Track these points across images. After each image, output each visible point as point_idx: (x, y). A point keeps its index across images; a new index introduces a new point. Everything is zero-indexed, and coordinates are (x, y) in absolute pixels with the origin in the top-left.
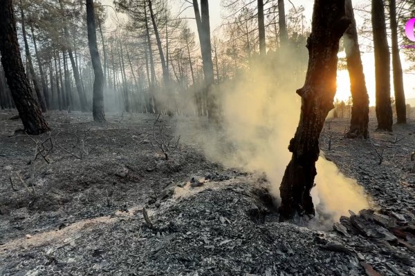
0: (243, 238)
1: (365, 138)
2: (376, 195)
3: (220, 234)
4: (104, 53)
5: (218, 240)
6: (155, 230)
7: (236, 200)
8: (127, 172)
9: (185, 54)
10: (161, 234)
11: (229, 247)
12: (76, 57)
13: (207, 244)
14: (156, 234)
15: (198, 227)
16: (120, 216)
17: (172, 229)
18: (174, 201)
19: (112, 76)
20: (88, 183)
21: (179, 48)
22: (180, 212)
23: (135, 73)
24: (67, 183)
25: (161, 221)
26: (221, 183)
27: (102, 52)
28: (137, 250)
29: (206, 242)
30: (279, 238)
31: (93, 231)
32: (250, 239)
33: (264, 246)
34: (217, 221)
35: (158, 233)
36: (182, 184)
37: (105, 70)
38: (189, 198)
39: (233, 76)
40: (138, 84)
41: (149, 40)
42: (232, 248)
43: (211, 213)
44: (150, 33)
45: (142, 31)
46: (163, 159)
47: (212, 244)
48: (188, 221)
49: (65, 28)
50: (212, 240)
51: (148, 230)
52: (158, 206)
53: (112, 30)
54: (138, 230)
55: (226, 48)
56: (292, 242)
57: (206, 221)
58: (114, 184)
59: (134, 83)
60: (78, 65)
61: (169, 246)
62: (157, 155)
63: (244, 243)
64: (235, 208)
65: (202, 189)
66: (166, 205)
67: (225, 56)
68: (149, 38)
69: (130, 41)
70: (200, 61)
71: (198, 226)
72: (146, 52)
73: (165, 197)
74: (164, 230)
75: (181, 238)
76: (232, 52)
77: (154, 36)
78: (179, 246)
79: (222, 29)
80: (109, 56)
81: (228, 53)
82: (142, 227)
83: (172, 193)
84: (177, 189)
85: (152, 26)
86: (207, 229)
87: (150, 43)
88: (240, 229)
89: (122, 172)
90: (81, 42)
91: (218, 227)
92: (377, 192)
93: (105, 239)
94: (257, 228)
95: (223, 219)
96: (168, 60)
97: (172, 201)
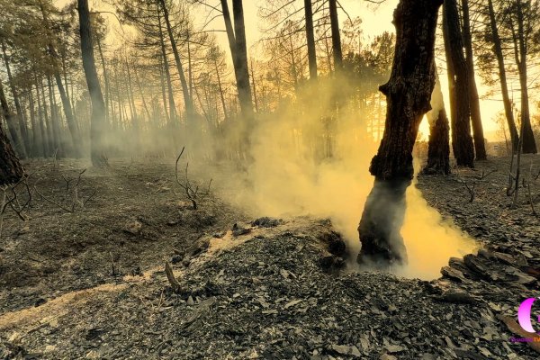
0: (318, 296)
1: (446, 173)
2: (479, 236)
3: (283, 293)
4: (106, 79)
5: (281, 302)
6: (185, 295)
7: (300, 247)
8: (140, 226)
9: (214, 80)
10: (194, 299)
11: (299, 310)
12: (66, 84)
13: (266, 309)
14: (186, 300)
15: (249, 286)
16: (131, 280)
17: (210, 291)
18: (210, 255)
19: (118, 110)
20: (84, 244)
21: (206, 72)
22: (221, 268)
23: (148, 105)
24: (51, 246)
25: (192, 282)
26: (275, 229)
27: (102, 79)
28: (158, 324)
29: (264, 305)
30: (373, 291)
31: (88, 303)
32: (329, 296)
33: (352, 303)
34: (276, 276)
35: (190, 298)
36: (220, 234)
37: (107, 102)
38: (233, 249)
39: (275, 108)
40: (152, 120)
41: (165, 61)
42: (305, 310)
43: (266, 266)
44: (167, 52)
45: (157, 49)
46: (189, 208)
47: (273, 308)
48: (233, 279)
49: (50, 45)
50: (272, 302)
51: (174, 295)
52: (187, 265)
53: (116, 48)
54: (159, 296)
55: (266, 72)
56: (391, 295)
57: (261, 277)
58: (122, 244)
59: (147, 119)
60: (70, 94)
61: (209, 314)
62: (182, 203)
63: (320, 303)
64: (300, 257)
65: (249, 237)
66: (198, 262)
67: (265, 82)
68: (165, 58)
69: (141, 62)
70: (234, 90)
71: (249, 284)
72: (162, 77)
73: (197, 252)
74: (198, 293)
75: (226, 302)
76: (274, 77)
77: (172, 56)
78: (223, 314)
79: (260, 45)
80: (112, 84)
81: (269, 78)
82: (165, 292)
83: (206, 245)
84: (212, 241)
85: (170, 43)
86: (263, 288)
87: (167, 66)
88: (312, 284)
89: (133, 227)
90: (73, 65)
91: (279, 283)
92: (480, 232)
93: (106, 313)
94: (336, 280)
95: (285, 273)
96: (191, 88)
97: (208, 256)
